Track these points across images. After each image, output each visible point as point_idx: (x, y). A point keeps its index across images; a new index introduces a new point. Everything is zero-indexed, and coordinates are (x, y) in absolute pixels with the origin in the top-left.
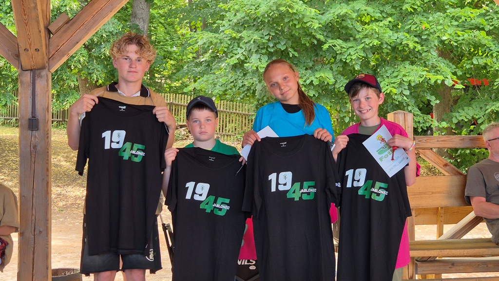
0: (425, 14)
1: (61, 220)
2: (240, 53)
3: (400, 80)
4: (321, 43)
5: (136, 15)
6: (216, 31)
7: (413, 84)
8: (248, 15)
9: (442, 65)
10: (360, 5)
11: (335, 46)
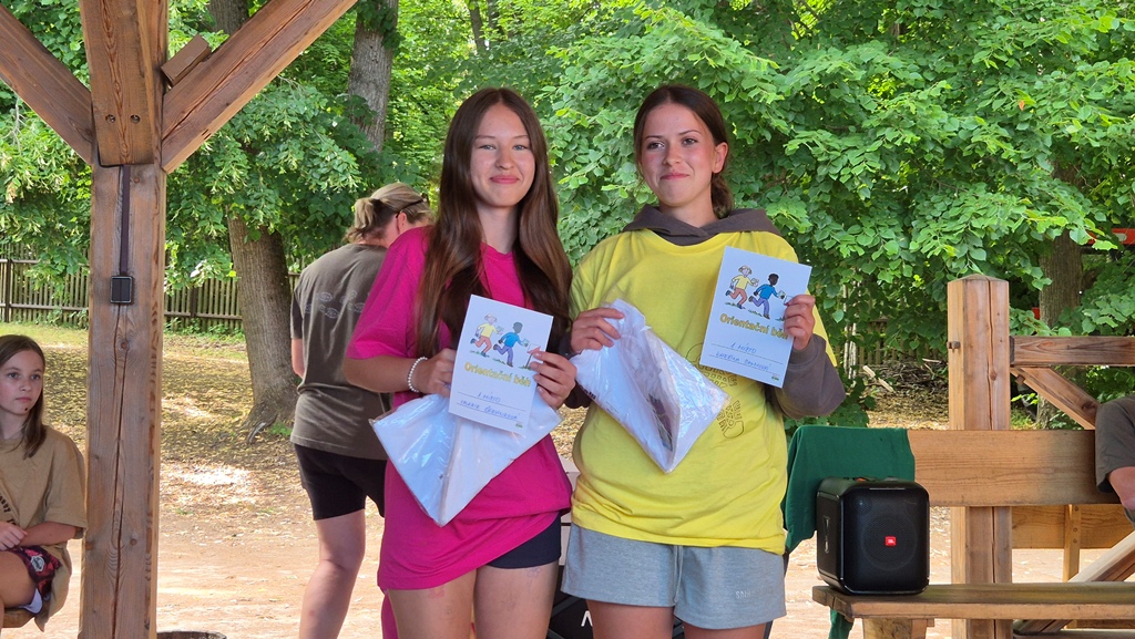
0: (1024, 74)
1: (182, 533)
2: (593, 163)
3: (965, 226)
4: (780, 139)
5: (360, 76)
7: (994, 236)
8: (614, 73)
9: (1063, 195)
10: (873, 51)
11: (814, 145)
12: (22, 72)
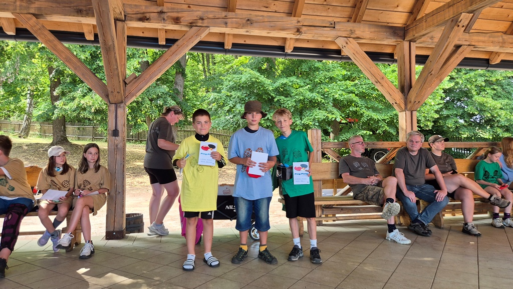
0: (326, 84)
2: (231, 104)
3: (313, 118)
4: (273, 98)
6: (220, 92)
7: (320, 120)
8: (235, 83)
9: (335, 111)
10: (293, 79)
11: (280, 99)
12: (90, 81)
